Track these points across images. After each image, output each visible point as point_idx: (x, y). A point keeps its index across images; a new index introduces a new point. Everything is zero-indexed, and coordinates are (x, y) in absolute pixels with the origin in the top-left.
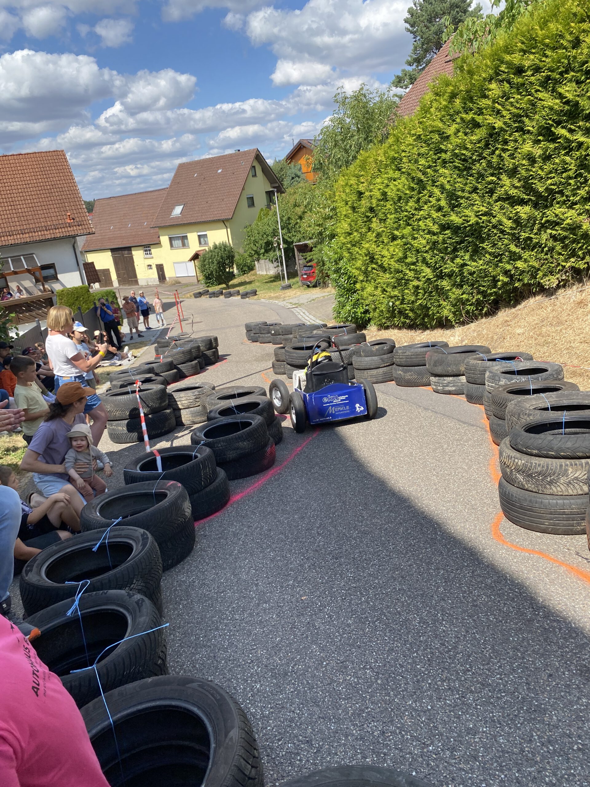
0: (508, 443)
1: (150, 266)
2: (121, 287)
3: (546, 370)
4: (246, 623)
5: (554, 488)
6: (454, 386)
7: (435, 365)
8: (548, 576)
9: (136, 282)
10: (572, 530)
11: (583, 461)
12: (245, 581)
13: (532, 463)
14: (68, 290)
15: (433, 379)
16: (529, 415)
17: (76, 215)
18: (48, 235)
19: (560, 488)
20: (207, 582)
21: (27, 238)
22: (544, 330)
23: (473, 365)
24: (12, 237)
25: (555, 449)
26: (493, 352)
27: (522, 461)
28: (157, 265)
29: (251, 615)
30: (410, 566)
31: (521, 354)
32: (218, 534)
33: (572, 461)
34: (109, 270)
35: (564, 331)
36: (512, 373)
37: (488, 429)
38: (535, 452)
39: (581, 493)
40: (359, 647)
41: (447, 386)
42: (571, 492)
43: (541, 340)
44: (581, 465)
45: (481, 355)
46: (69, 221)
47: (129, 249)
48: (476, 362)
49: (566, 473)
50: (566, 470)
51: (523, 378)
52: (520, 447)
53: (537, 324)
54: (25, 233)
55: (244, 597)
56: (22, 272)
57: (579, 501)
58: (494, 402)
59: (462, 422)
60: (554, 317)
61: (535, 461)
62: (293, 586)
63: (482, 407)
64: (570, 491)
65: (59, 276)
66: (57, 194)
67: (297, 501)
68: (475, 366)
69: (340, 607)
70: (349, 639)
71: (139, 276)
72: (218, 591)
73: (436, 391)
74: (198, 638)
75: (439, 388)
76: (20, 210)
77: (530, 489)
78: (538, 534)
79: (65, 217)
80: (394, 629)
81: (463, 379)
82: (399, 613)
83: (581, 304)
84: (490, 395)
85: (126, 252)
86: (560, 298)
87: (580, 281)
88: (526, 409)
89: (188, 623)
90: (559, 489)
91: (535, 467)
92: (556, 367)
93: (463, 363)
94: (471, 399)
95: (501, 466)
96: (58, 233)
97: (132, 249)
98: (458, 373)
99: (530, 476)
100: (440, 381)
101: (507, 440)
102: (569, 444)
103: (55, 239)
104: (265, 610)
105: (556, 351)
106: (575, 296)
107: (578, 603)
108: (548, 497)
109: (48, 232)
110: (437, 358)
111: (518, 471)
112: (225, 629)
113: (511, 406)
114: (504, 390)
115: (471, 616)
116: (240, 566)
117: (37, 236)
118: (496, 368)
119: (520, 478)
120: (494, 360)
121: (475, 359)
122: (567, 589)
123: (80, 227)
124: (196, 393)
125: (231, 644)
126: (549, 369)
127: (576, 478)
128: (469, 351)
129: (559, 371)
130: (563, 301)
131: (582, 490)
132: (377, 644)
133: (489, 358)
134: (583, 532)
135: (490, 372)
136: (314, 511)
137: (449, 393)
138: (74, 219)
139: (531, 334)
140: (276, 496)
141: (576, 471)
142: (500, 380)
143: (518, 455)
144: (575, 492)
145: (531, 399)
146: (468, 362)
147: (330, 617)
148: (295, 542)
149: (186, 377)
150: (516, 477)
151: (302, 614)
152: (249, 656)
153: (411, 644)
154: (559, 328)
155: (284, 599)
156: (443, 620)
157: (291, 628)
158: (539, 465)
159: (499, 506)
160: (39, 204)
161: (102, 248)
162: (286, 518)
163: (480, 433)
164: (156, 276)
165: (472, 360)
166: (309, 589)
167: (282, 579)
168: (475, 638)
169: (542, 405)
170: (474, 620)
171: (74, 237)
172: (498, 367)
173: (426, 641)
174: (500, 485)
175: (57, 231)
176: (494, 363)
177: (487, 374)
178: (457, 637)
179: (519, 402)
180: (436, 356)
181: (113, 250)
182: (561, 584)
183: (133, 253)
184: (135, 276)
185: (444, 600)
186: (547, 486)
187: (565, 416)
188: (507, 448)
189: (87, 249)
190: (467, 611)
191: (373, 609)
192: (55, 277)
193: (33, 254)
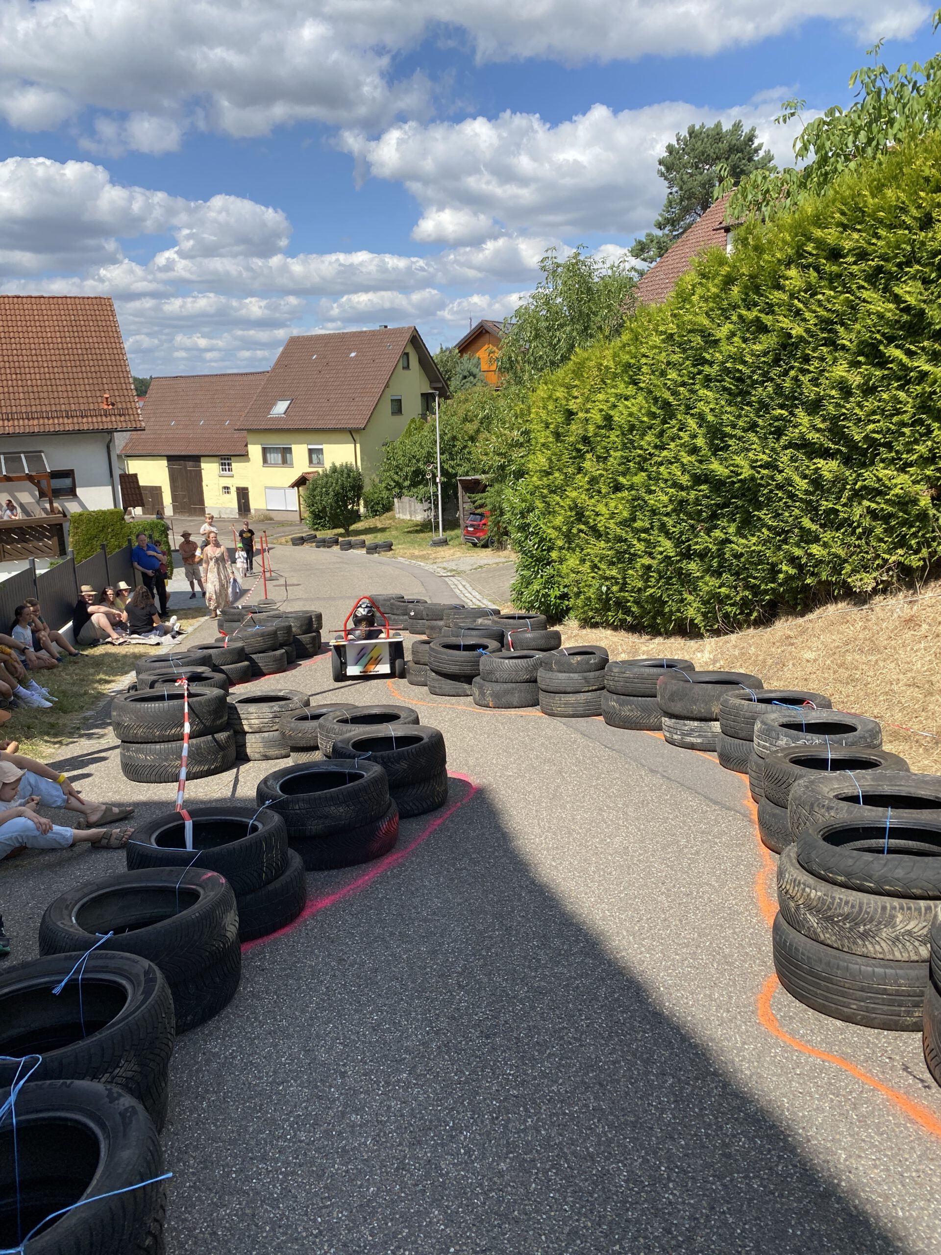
0: (793, 855)
1: (227, 489)
2: (177, 517)
3: (852, 729)
4: (317, 1150)
5: (870, 947)
6: (699, 736)
7: (672, 699)
8: (855, 1107)
9: (202, 511)
10: (896, 1022)
11: (922, 903)
12: (323, 1064)
13: (833, 898)
14: (90, 513)
15: (666, 721)
16: (829, 808)
17: (118, 399)
18: (69, 425)
19: (880, 947)
20: (256, 1059)
21: (35, 425)
22: (849, 658)
23: (734, 707)
24: (11, 423)
25: (875, 877)
26: (765, 686)
27: (817, 891)
28: (238, 489)
29: (327, 1134)
30: (614, 1063)
31: (813, 696)
32: (285, 969)
33: (904, 902)
34: (160, 488)
35: (881, 664)
36: (797, 727)
37: (755, 817)
38: (841, 879)
39: (915, 958)
40: (517, 1221)
41: (687, 735)
42: (898, 956)
43: (844, 674)
44: (919, 910)
45: (747, 690)
46: (106, 407)
47: (196, 459)
48: (738, 701)
49: (890, 922)
50: (893, 917)
51: (817, 739)
52: (815, 867)
53: (838, 647)
54: (33, 419)
55: (319, 1098)
56: (19, 479)
57: (913, 973)
58: (769, 777)
59: (711, 800)
60: (865, 639)
61: (841, 894)
62: (408, 1085)
63: (745, 778)
64: (897, 954)
65: (79, 491)
66: (91, 363)
67: (426, 920)
68: (738, 708)
69: (488, 1133)
70: (499, 1202)
71: (207, 503)
72: (274, 1081)
73: (671, 742)
74: (228, 1174)
75: (675, 737)
76: (29, 383)
77: (829, 942)
78: (838, 1023)
79: (100, 400)
80: (581, 1190)
81: (716, 726)
82: (591, 1156)
83: (910, 622)
84: (761, 761)
85: (191, 463)
86: (877, 609)
87: (911, 586)
88: (824, 797)
89: (214, 1141)
90: (878, 947)
91: (839, 905)
92: (871, 726)
93: (718, 699)
94: (726, 761)
95: (780, 896)
96: (86, 424)
97: (202, 459)
98: (709, 716)
99: (829, 919)
100: (678, 726)
101: (792, 850)
102: (900, 873)
103: (79, 432)
104: (353, 1126)
105: (867, 694)
106: (902, 609)
107: (908, 1169)
108: (859, 960)
109: (70, 421)
110: (675, 688)
111: (810, 909)
112: (277, 1160)
113: (798, 788)
114: (786, 756)
115: (720, 1177)
116: (318, 1036)
117: (52, 425)
118: (773, 716)
119: (813, 920)
120: (768, 701)
121: (737, 696)
122: (889, 1139)
123: (122, 419)
124: (276, 709)
125: (286, 1192)
126: (859, 728)
127: (909, 933)
128: (728, 681)
129: (875, 733)
130: (881, 615)
131: (917, 953)
132: (549, 1218)
133: (760, 696)
134: (916, 1028)
135: (763, 722)
136: (455, 941)
137: (692, 747)
138: (113, 405)
139: (828, 662)
140: (393, 907)
141: (910, 919)
142: (778, 739)
143: (811, 880)
144: (905, 957)
145: (831, 779)
146: (726, 701)
147: (469, 1152)
148: (419, 998)
149: (264, 675)
150: (805, 919)
151: (419, 1143)
152: (315, 1221)
153: (610, 1224)
154: (874, 658)
155: (389, 1107)
156: (669, 1179)
157: (397, 1169)
158: (847, 903)
159: (771, 962)
160: (61, 376)
161: (155, 453)
162: (407, 951)
163: (740, 824)
164: (234, 505)
165: (732, 698)
166: (435, 1092)
167: (389, 1067)
168: (725, 1223)
169: (849, 791)
170: (725, 1186)
171: (110, 432)
172: (776, 715)
173: (638, 1221)
174: (776, 928)
175: (85, 420)
176: (769, 706)
177: (758, 726)
178: (692, 1218)
179: (812, 782)
180: (675, 686)
181: (171, 459)
182: (878, 1126)
183: (203, 465)
184: (202, 502)
185: (672, 1138)
186: (860, 942)
187: (890, 817)
188: (793, 865)
189: (129, 453)
190: (712, 1165)
191: (547, 1143)
192: (71, 492)
193: (40, 452)
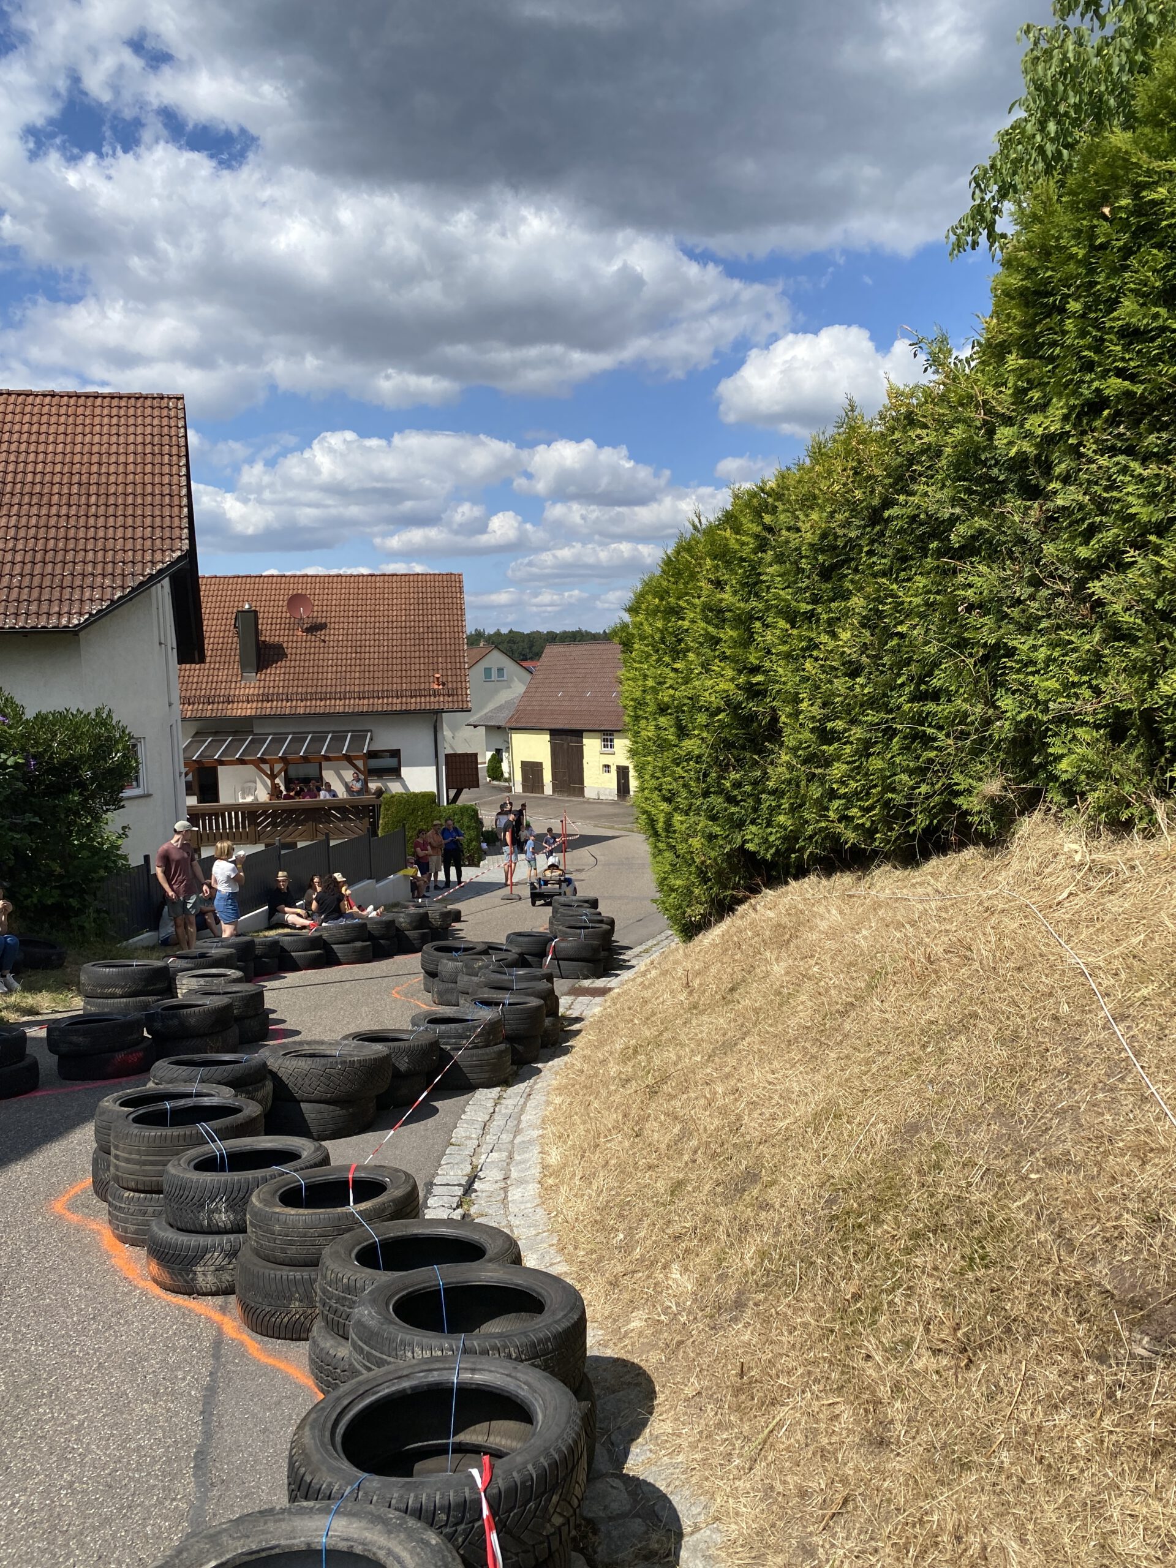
1: (607, 766)
2: (556, 796)
9: (581, 791)
17: (450, 679)
18: (397, 704)
21: (364, 705)
24: (342, 702)
28: (618, 767)
34: (541, 764)
46: (436, 687)
47: (578, 734)
54: (364, 698)
56: (337, 759)
65: (405, 771)
66: (430, 642)
71: (587, 782)
76: (367, 662)
79: (431, 679)
85: (574, 738)
96: (413, 704)
97: (585, 734)
103: (407, 712)
109: (399, 701)
117: (380, 704)
123: (450, 699)
138: (444, 684)
160: (399, 655)
161: (539, 726)
164: (614, 785)
171: (438, 713)
175: (413, 700)
181: (554, 733)
183: (585, 741)
184: (581, 780)
192: (395, 772)
193: (368, 731)
